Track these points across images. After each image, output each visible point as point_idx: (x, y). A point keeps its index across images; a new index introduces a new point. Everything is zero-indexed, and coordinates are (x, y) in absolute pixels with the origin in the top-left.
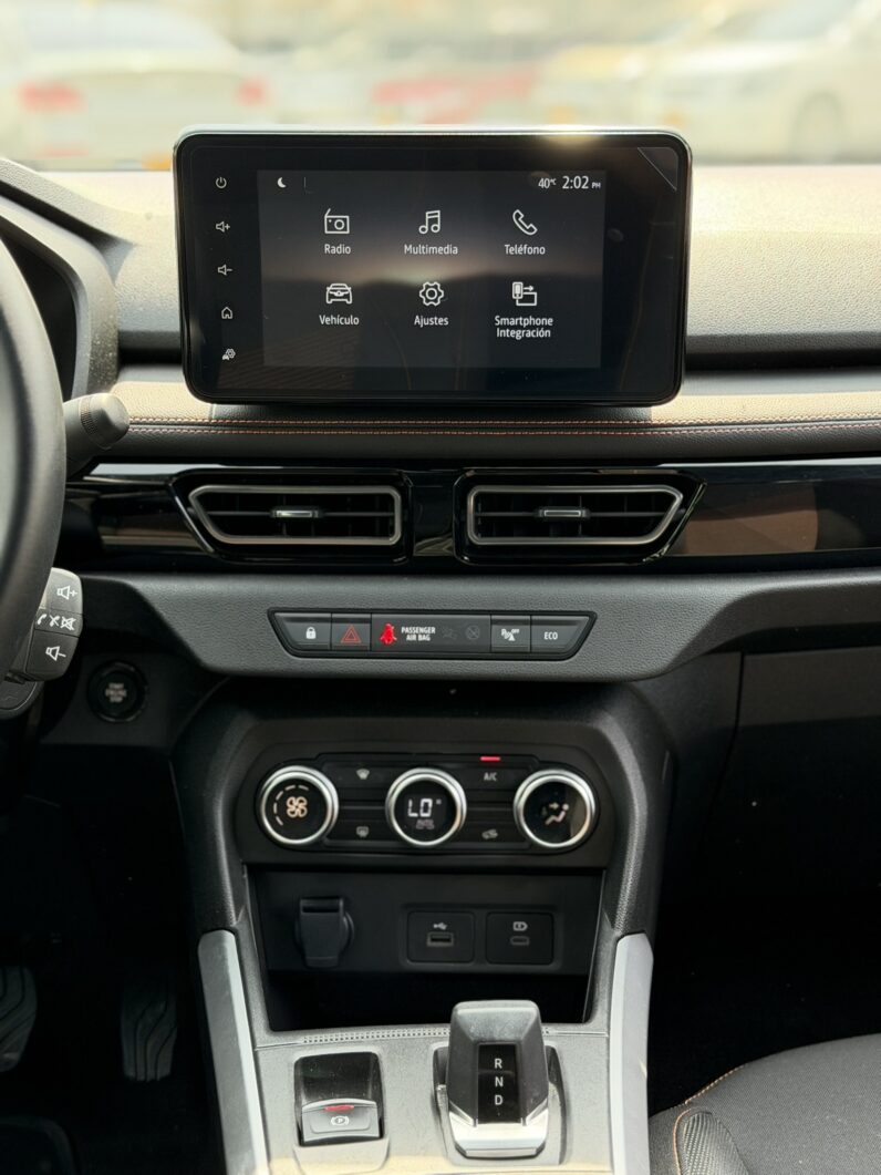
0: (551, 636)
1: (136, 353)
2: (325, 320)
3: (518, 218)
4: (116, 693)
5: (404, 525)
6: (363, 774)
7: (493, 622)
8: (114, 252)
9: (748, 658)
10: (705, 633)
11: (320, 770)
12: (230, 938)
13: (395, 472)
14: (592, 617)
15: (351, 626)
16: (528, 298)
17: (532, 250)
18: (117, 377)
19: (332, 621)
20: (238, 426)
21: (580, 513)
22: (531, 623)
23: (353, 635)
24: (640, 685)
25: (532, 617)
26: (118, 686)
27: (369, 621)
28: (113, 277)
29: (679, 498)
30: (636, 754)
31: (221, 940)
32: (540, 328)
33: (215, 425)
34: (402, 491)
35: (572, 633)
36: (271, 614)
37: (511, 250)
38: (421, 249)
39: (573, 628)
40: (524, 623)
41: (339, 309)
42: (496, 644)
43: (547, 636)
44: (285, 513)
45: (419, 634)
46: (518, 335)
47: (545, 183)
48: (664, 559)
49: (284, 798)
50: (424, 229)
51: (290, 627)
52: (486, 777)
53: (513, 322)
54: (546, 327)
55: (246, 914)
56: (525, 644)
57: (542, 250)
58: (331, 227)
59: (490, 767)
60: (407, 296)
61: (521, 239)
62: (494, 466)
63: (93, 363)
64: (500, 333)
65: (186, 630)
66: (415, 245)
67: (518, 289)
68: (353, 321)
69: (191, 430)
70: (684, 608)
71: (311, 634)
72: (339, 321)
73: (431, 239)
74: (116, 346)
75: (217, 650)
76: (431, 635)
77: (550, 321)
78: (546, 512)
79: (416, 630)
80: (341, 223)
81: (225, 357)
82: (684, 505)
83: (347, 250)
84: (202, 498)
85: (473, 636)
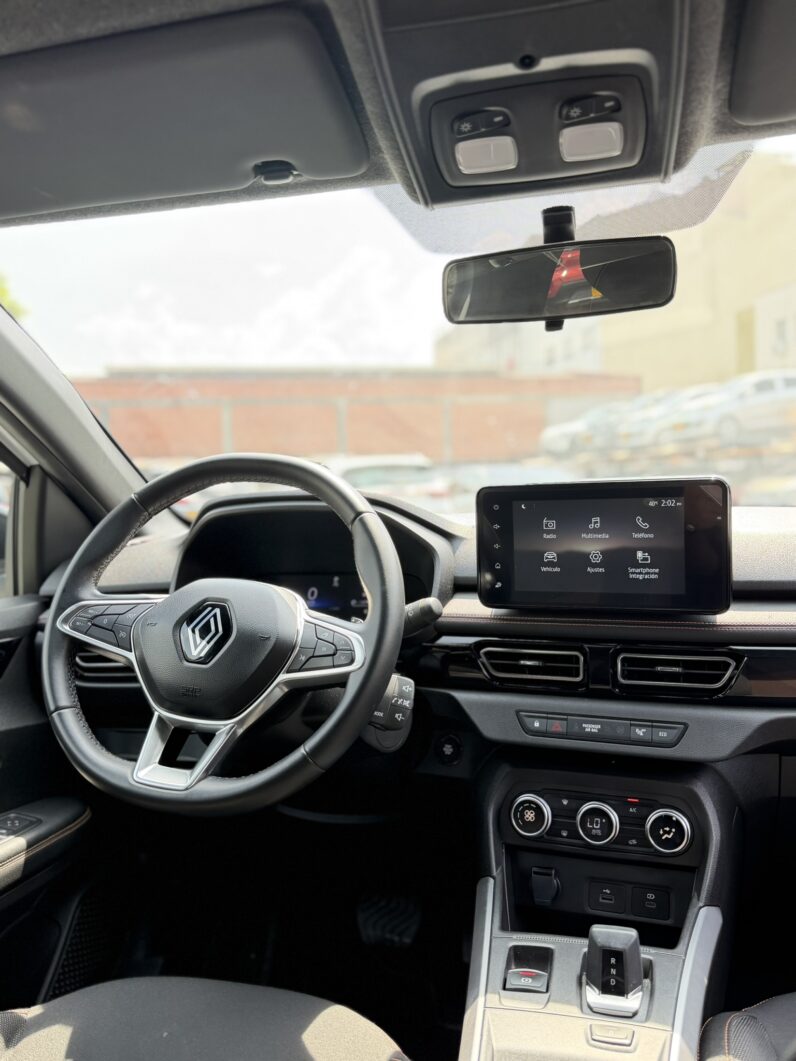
0: (663, 734)
1: (461, 587)
2: (544, 569)
3: (639, 520)
4: (448, 750)
5: (584, 670)
6: (565, 802)
7: (631, 725)
8: (455, 542)
9: (784, 758)
10: (750, 738)
11: (542, 798)
12: (491, 881)
13: (579, 644)
14: (686, 726)
15: (558, 722)
16: (645, 559)
17: (647, 536)
18: (452, 597)
19: (547, 718)
20: (503, 619)
21: (677, 669)
22: (652, 726)
23: (558, 726)
24: (719, 766)
25: (652, 723)
26: (449, 746)
27: (566, 720)
28: (454, 552)
29: (733, 664)
30: (715, 806)
31: (487, 882)
32: (653, 574)
33: (494, 619)
34: (585, 655)
35: (675, 733)
36: (517, 712)
37: (636, 536)
38: (590, 536)
39: (675, 731)
40: (649, 726)
41: (551, 564)
42: (633, 736)
43: (661, 734)
44: (529, 663)
45: (592, 728)
46: (641, 577)
47: (652, 503)
48: (725, 697)
49: (523, 810)
50: (591, 526)
51: (527, 720)
52: (631, 810)
53: (638, 570)
54: (655, 573)
55: (502, 871)
56: (648, 738)
57: (651, 536)
58: (547, 526)
59: (633, 805)
60: (584, 557)
61: (641, 530)
62: (630, 644)
63: (440, 590)
64: (631, 576)
65: (477, 718)
66: (587, 534)
67: (640, 555)
68: (557, 569)
69: (485, 621)
70: (738, 724)
71: (537, 724)
72: (550, 569)
73: (595, 531)
74: (452, 583)
75: (491, 729)
76: (599, 729)
77: (657, 570)
78: (659, 668)
79: (590, 726)
80: (552, 524)
81: (497, 586)
82: (736, 668)
83: (554, 536)
84: (486, 654)
85: (620, 732)
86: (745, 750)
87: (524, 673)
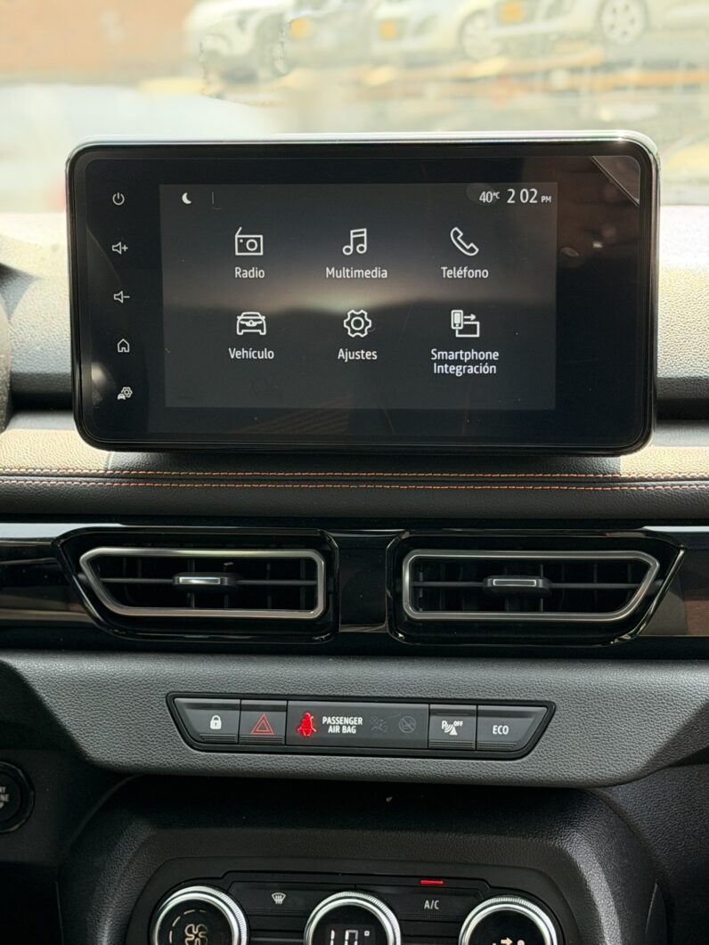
0: (501, 730)
2: (235, 354)
3: (457, 236)
5: (327, 594)
6: (279, 899)
7: (431, 712)
8: (12, 286)
10: (688, 729)
11: (227, 892)
13: (316, 533)
14: (551, 708)
15: (264, 714)
16: (469, 329)
17: (474, 273)
18: (6, 424)
19: (241, 708)
21: (536, 583)
22: (477, 714)
23: (265, 725)
24: (619, 796)
25: (477, 707)
27: (285, 709)
28: (9, 315)
29: (655, 565)
30: (611, 885)
32: (485, 362)
33: (111, 476)
34: (328, 557)
35: (526, 726)
36: (170, 699)
37: (448, 273)
38: (345, 273)
39: (530, 720)
40: (469, 713)
41: (252, 341)
42: (434, 737)
43: (496, 730)
44: (195, 581)
45: (343, 725)
46: (458, 371)
47: (487, 197)
48: (637, 640)
49: (181, 925)
50: (348, 250)
51: (193, 716)
52: (427, 905)
53: (453, 356)
54: (491, 362)
56: (469, 738)
57: (485, 274)
58: (242, 248)
59: (432, 893)
60: (331, 324)
61: (460, 260)
62: (429, 528)
64: (437, 369)
65: (68, 716)
66: (338, 268)
67: (457, 317)
68: (268, 354)
69: (92, 482)
70: (662, 699)
71: (216, 724)
72: (251, 355)
73: (356, 261)
74: (6, 390)
76: (358, 727)
77: (495, 355)
78: (494, 582)
79: (340, 720)
80: (252, 243)
81: (121, 397)
82: (661, 575)
83: (261, 274)
84: (95, 562)
85: (408, 729)
86: (678, 756)
87: (186, 605)
